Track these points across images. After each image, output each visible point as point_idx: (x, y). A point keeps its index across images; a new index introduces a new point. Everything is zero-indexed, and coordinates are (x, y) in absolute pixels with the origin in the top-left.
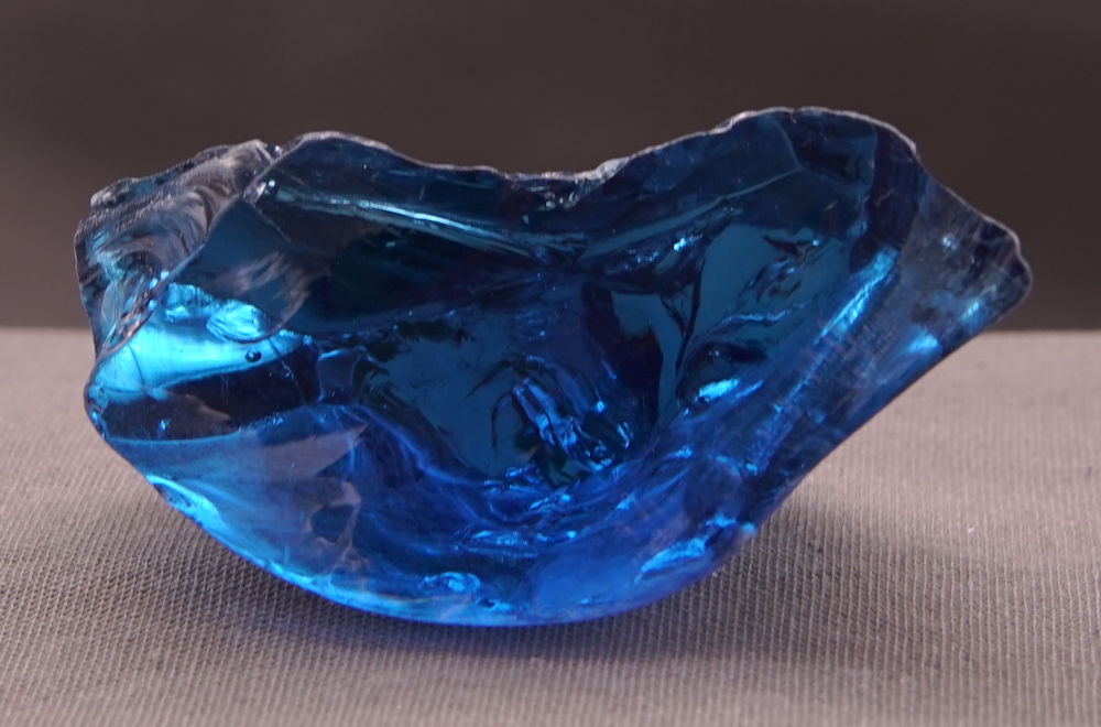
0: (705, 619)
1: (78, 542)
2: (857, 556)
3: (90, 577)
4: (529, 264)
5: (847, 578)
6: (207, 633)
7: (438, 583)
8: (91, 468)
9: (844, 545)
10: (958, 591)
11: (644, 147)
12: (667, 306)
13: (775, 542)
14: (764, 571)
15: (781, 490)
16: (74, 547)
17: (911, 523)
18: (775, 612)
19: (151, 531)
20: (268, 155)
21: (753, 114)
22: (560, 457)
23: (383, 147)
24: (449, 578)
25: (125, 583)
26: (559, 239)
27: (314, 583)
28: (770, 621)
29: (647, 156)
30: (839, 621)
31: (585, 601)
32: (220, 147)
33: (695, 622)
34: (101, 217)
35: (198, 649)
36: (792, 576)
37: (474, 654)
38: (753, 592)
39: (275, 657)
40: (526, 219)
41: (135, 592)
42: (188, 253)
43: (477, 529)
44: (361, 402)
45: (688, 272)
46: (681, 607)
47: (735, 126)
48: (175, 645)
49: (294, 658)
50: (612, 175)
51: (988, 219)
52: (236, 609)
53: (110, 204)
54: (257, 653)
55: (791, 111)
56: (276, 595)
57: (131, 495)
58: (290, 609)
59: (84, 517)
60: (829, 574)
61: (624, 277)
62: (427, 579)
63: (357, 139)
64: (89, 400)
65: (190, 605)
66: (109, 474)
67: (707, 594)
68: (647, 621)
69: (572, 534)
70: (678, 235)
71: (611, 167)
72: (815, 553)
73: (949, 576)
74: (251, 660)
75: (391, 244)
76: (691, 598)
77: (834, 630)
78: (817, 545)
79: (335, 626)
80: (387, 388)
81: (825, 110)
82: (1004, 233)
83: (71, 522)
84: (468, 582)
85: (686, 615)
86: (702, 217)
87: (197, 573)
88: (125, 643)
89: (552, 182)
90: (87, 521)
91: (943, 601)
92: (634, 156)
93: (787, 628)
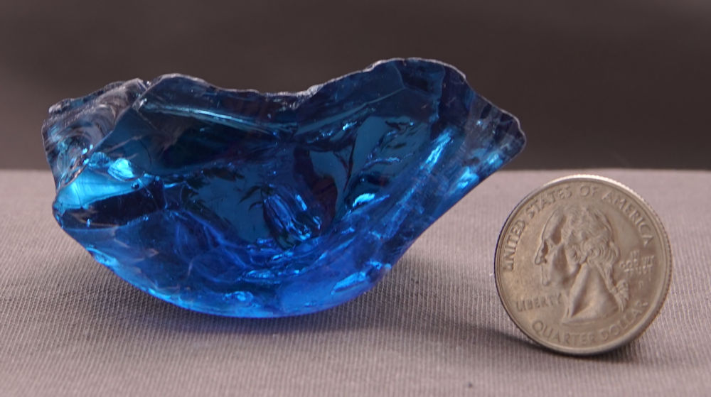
0: (359, 315)
1: (48, 276)
2: (435, 287)
3: (54, 293)
4: (270, 138)
5: (430, 297)
6: (112, 322)
7: (233, 297)
8: (54, 238)
9: (429, 280)
10: (485, 307)
11: (330, 79)
12: (337, 156)
13: (395, 277)
14: (389, 291)
15: (404, 247)
16: (46, 278)
17: (461, 270)
18: (394, 313)
19: (84, 270)
20: (144, 86)
21: (384, 61)
22: (285, 234)
23: (202, 81)
24: (237, 294)
25: (72, 296)
26: (285, 126)
27: (171, 298)
28: (392, 317)
29: (332, 83)
30: (426, 318)
31: (308, 304)
32: (117, 82)
33: (355, 316)
34: (56, 118)
35: (107, 329)
36: (403, 295)
37: (245, 333)
38: (384, 302)
39: (146, 334)
40: (269, 116)
41: (76, 300)
42: (104, 135)
43: (249, 270)
44: (186, 209)
45: (349, 140)
46: (348, 309)
47: (376, 68)
48: (96, 328)
49: (155, 335)
50: (315, 93)
51: (504, 111)
52: (126, 310)
53: (58, 112)
54: (137, 332)
55: (403, 60)
56: (146, 303)
57: (74, 253)
58: (153, 311)
59: (51, 264)
60: (422, 295)
61: (316, 144)
62: (227, 295)
63: (188, 77)
64: (55, 210)
65: (104, 308)
66: (63, 241)
67: (361, 303)
68: (331, 317)
69: (297, 272)
70: (344, 122)
71: (314, 89)
72: (415, 284)
73: (480, 298)
74: (134, 336)
75: (202, 130)
76: (353, 305)
77: (424, 322)
78: (416, 279)
79: (176, 319)
80: (199, 202)
81: (420, 59)
82: (512, 118)
83: (44, 266)
84: (247, 296)
85: (350, 313)
86: (356, 113)
87: (107, 291)
88: (71, 326)
89: (285, 98)
90: (53, 265)
91: (477, 312)
92: (326, 83)
93: (400, 320)
